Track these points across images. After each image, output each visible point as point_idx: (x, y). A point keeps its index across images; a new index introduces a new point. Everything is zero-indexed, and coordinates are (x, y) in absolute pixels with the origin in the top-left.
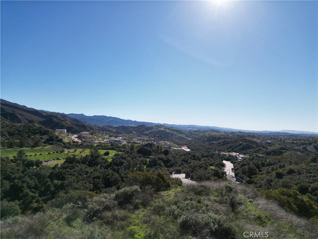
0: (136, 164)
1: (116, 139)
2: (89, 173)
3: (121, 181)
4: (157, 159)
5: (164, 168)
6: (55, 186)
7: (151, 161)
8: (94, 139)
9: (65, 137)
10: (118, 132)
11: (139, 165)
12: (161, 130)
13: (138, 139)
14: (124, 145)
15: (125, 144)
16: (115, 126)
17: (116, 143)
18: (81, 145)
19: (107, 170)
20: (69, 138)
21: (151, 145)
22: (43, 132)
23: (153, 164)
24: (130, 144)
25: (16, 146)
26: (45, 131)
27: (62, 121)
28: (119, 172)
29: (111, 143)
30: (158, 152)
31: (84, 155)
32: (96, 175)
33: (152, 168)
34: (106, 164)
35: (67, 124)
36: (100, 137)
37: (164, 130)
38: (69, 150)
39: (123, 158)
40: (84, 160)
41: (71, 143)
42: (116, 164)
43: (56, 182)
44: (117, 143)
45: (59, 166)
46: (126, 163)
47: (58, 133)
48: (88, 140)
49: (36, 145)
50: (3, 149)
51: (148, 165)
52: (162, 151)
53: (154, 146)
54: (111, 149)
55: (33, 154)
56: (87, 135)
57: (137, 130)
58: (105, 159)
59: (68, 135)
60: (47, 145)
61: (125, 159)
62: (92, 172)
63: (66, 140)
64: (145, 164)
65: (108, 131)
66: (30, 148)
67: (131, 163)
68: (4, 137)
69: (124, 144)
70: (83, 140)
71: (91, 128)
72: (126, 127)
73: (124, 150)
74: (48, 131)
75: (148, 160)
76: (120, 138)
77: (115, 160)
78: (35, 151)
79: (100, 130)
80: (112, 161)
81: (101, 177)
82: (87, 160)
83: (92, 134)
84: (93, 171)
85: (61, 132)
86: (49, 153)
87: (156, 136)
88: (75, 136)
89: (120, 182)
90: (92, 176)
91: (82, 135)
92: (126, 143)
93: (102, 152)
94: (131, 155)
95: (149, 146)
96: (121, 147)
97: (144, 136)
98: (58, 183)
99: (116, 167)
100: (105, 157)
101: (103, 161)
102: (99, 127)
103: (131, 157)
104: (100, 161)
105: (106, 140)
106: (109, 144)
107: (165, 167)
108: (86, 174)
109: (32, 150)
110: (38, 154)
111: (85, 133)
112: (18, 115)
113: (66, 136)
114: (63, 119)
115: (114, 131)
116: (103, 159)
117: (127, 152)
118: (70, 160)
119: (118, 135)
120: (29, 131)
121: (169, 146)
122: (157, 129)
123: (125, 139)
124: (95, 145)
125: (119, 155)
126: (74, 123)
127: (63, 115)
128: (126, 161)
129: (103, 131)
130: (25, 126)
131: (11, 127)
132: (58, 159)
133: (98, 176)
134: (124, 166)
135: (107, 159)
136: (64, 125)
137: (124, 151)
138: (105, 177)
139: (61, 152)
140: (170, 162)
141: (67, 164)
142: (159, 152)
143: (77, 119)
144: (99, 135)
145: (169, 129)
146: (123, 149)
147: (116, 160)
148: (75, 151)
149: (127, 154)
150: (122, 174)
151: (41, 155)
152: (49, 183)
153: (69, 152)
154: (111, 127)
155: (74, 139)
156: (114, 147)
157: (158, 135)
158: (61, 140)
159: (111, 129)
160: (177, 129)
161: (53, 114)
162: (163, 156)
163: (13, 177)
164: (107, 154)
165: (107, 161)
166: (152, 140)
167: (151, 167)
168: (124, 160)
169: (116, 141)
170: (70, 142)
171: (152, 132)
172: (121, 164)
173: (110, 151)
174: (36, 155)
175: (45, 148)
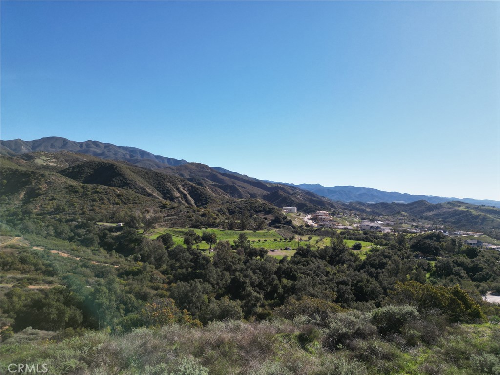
0: (410, 269)
1: (372, 224)
2: (330, 275)
3: (384, 294)
4: (452, 264)
5: (469, 281)
6: (284, 287)
7: (440, 267)
8: (336, 223)
9: (295, 218)
10: (376, 213)
11: (416, 270)
12: (458, 211)
13: (413, 225)
14: (386, 235)
15: (388, 233)
16: (371, 202)
17: (372, 230)
18: (317, 230)
19: (358, 273)
20: (301, 219)
21: (439, 238)
22: (267, 209)
23: (443, 272)
24: (396, 234)
25: (237, 228)
26: (269, 209)
27: (291, 195)
28: (378, 279)
29: (365, 229)
30: (453, 252)
31: (322, 246)
32: (341, 279)
33: (441, 278)
34: (357, 263)
35: (297, 199)
36: (346, 219)
37: (466, 210)
38: (300, 237)
39: (386, 257)
40: (323, 254)
41: (304, 227)
42: (373, 266)
43: (285, 281)
44: (375, 230)
45: (289, 259)
46: (390, 265)
47: (286, 212)
48: (327, 223)
49: (259, 227)
50: (223, 231)
51: (434, 272)
52: (462, 250)
53: (445, 239)
54: (364, 240)
55: (256, 239)
56: (326, 216)
57: (410, 209)
58: (354, 255)
59: (299, 215)
60: (272, 228)
61: (389, 258)
62: (334, 274)
63: (296, 223)
64: (428, 270)
65: (358, 210)
66: (252, 232)
67: (401, 266)
68: (223, 216)
69: (385, 232)
70: (321, 223)
71: (332, 206)
72: (390, 205)
73: (386, 243)
74: (273, 209)
75: (434, 265)
76: (380, 222)
77: (371, 259)
78: (259, 236)
79: (345, 209)
80: (367, 259)
81: (350, 283)
82: (327, 255)
83: (333, 214)
84: (336, 272)
85: (290, 211)
86: (275, 240)
87: (449, 222)
88: (309, 217)
89: (381, 296)
90: (336, 280)
91: (319, 216)
92: (389, 231)
93: (350, 243)
94: (399, 253)
95: (434, 239)
96: (382, 238)
97: (423, 220)
98: (287, 283)
99: (373, 270)
100: (355, 252)
101: (351, 257)
102: (344, 204)
103: (399, 256)
104: (347, 257)
105: (355, 225)
106: (361, 232)
107: (469, 279)
108: (326, 276)
109: (255, 234)
110: (262, 240)
111: (322, 213)
112: (239, 188)
113: (296, 216)
114: (291, 192)
115: (368, 210)
116: (352, 255)
117: (393, 247)
118: (303, 252)
119: (376, 218)
120: (251, 208)
121: (478, 242)
122: (450, 208)
123: (388, 225)
124: (339, 232)
125: (378, 251)
126: (308, 198)
127: (293, 187)
128: (390, 262)
129: (350, 210)
130: (246, 201)
131: (231, 203)
132: (286, 249)
133: (344, 281)
134: (388, 269)
135: (358, 255)
136: (294, 201)
137: (386, 245)
138: (356, 284)
139: (290, 239)
140: (482, 271)
141: (299, 258)
142: (456, 250)
143: (312, 191)
144: (344, 217)
145: (477, 208)
146: (384, 242)
147: (373, 258)
148: (310, 238)
149: (392, 249)
150: (385, 283)
151: (266, 242)
152: (276, 282)
153: (301, 240)
154: (363, 204)
155: (308, 221)
156: (370, 238)
157: (452, 220)
158: (289, 223)
159: (363, 207)
160: (494, 209)
161: (279, 185)
162: (463, 259)
163: (234, 268)
164: (357, 247)
165: (358, 258)
166: (440, 229)
167: (440, 276)
168: (388, 260)
169: (371, 227)
170: (302, 226)
171: (440, 215)
172: (382, 265)
173: (363, 243)
174: (259, 241)
175: (270, 232)
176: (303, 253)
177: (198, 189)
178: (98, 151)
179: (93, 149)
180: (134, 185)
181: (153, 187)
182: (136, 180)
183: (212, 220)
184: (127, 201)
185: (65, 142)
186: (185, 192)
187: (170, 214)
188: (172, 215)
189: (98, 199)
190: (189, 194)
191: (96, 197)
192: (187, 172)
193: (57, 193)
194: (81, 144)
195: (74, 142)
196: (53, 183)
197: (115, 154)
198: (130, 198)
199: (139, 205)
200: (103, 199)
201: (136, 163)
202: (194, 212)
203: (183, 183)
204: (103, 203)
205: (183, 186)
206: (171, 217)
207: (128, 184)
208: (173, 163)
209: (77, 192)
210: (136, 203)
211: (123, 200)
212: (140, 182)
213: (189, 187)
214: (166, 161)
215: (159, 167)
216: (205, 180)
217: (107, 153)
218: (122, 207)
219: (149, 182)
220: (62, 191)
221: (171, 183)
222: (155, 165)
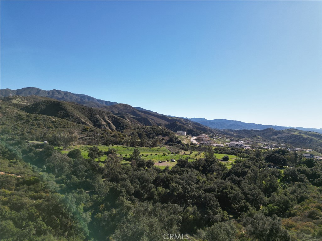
0: (266, 176)
1: (237, 143)
2: (200, 183)
3: (245, 199)
4: (297, 172)
6: (159, 194)
7: (288, 174)
8: (212, 142)
9: (184, 139)
10: (240, 136)
11: (270, 177)
12: (294, 135)
13: (265, 144)
14: (247, 150)
15: (248, 149)
16: (237, 130)
17: (237, 147)
18: (198, 147)
19: (224, 181)
20: (188, 140)
21: (284, 152)
22: (165, 133)
23: (291, 178)
24: (254, 150)
25: (137, 145)
26: (166, 132)
27: (184, 124)
28: (240, 185)
29: (232, 146)
30: (296, 162)
31: (198, 157)
32: (209, 187)
33: (290, 183)
34: (225, 171)
35: (188, 127)
36: (220, 140)
37: (299, 134)
38: (185, 151)
39: (246, 167)
40: (197, 166)
41: (189, 145)
42: (237, 174)
43: (160, 189)
44: (239, 147)
45: (170, 169)
46: (250, 174)
47: (178, 135)
48: (206, 142)
49: (154, 145)
50: (125, 147)
51: (283, 178)
52: (302, 161)
53: (289, 153)
54: (231, 154)
55: (149, 154)
56: (206, 137)
57: (263, 134)
58: (222, 165)
59: (188, 137)
60: (164, 145)
61: (249, 167)
62: (204, 182)
63: (185, 142)
64: (279, 177)
65: (229, 134)
66: (148, 148)
67: (258, 174)
68: (130, 137)
69: (246, 148)
70: (201, 142)
71: (211, 131)
72: (249, 131)
73: (247, 156)
74: (169, 132)
75: (283, 172)
76: (243, 142)
77: (235, 168)
78: (153, 151)
79: (220, 134)
80: (232, 168)
81: (216, 190)
82: (201, 165)
83: (212, 137)
84: (205, 180)
85: (182, 134)
86: (164, 154)
87: (288, 142)
88: (195, 138)
89: (243, 201)
90: (204, 187)
91: (201, 137)
92: (249, 148)
93: (219, 156)
94: (257, 164)
95: (281, 153)
96: (244, 152)
97: (271, 141)
98: (162, 191)
99: (237, 178)
100: (223, 163)
101: (219, 168)
102: (219, 131)
103: (257, 167)
104: (216, 167)
105: (226, 144)
106: (229, 148)
107: (310, 184)
108: (197, 184)
109: (150, 149)
110: (154, 154)
111: (203, 136)
112: (149, 119)
113: (185, 138)
114: (185, 123)
115: (235, 134)
116: (220, 165)
117: (252, 159)
119: (240, 139)
120: (154, 132)
121: (311, 155)
122: (289, 133)
123: (248, 144)
124: (214, 148)
125: (241, 162)
126: (195, 126)
127: (186, 120)
128: (250, 171)
129: (224, 134)
130: (151, 127)
131: (141, 129)
132: (172, 161)
133: (211, 188)
134: (248, 177)
135: (225, 165)
136: (186, 128)
137: (247, 157)
138: (222, 191)
139: (176, 153)
140: (319, 177)
141: (178, 168)
142: (298, 161)
143: (199, 123)
144: (219, 139)
145: (306, 133)
146: (246, 155)
147: (237, 168)
148: (191, 153)
149: (251, 161)
150: (246, 189)
151: (157, 155)
152: (154, 190)
153: (184, 154)
154: (232, 131)
155: (193, 141)
156: (235, 152)
157: (290, 141)
158: (180, 142)
159: (232, 133)
160: (317, 134)
161: (177, 118)
162: (304, 168)
164: (226, 159)
165: (226, 168)
166: (283, 146)
167: (289, 181)
168: (248, 169)
169: (237, 145)
170: (188, 144)
171: (282, 137)
172: (244, 174)
173: (230, 156)
174: (151, 155)
175: (162, 148)
176: (182, 164)
177: (118, 120)
178: (60, 97)
179: (57, 95)
180: (73, 117)
181: (87, 118)
182: (75, 113)
183: (119, 139)
184: (59, 126)
185: (38, 91)
186: (109, 122)
187: (88, 135)
189: (36, 124)
190: (112, 123)
191: (35, 123)
192: (117, 109)
193: (7, 120)
194: (49, 92)
195: (44, 91)
196: (7, 113)
197: (71, 99)
198: (62, 124)
199: (67, 128)
200: (40, 125)
201: (84, 104)
202: (107, 133)
203: (108, 115)
204: (39, 127)
205: (108, 117)
206: (88, 138)
207: (69, 115)
208: (109, 104)
209: (22, 119)
210: (65, 127)
211: (56, 125)
212: (77, 114)
213: (112, 118)
214: (104, 103)
215: (99, 107)
216: (127, 115)
217: (65, 98)
218: (54, 130)
219: (85, 115)
220: (12, 118)
221: (100, 115)
222: (96, 106)
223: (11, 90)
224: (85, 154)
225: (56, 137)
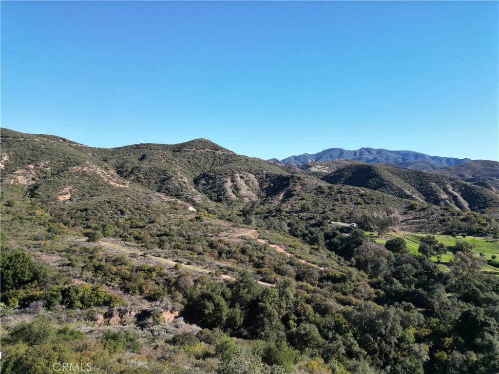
177: (473, 190)
178: (371, 157)
179: (366, 156)
180: (391, 187)
181: (413, 188)
182: (394, 181)
183: (476, 226)
184: (370, 201)
185: (341, 152)
186: (455, 193)
187: (418, 216)
188: (419, 218)
189: (340, 199)
190: (461, 195)
191: (339, 197)
192: (469, 171)
193: (307, 194)
194: (355, 153)
195: (349, 151)
196: (306, 185)
197: (387, 159)
198: (374, 198)
199: (383, 205)
200: (345, 199)
201: (408, 166)
202: (453, 215)
203: (453, 182)
204: (344, 203)
205: (453, 185)
206: (418, 221)
207: (385, 185)
208: (454, 164)
209: (323, 192)
210: (380, 203)
211: (366, 200)
212: (398, 182)
213: (461, 188)
214: (444, 161)
215: (434, 168)
216: (493, 180)
217: (379, 158)
218: (364, 207)
219: (410, 183)
220: (312, 191)
221: (436, 183)
222: (429, 167)
223: (309, 155)
224: (413, 247)
225: (367, 217)
